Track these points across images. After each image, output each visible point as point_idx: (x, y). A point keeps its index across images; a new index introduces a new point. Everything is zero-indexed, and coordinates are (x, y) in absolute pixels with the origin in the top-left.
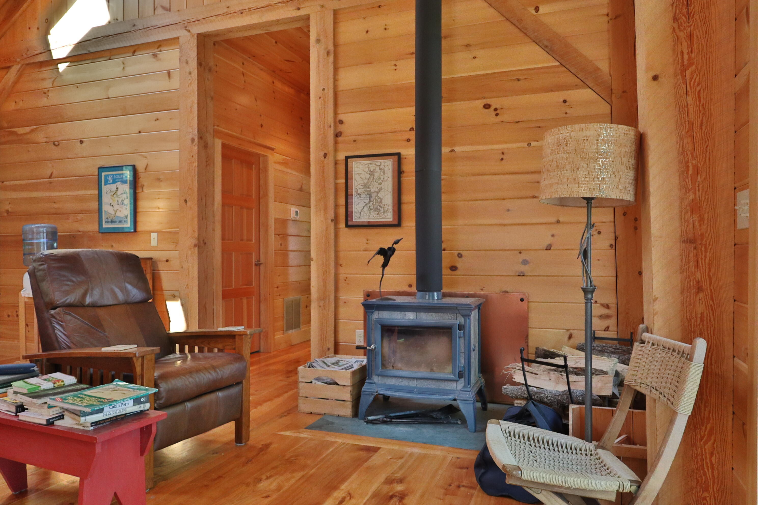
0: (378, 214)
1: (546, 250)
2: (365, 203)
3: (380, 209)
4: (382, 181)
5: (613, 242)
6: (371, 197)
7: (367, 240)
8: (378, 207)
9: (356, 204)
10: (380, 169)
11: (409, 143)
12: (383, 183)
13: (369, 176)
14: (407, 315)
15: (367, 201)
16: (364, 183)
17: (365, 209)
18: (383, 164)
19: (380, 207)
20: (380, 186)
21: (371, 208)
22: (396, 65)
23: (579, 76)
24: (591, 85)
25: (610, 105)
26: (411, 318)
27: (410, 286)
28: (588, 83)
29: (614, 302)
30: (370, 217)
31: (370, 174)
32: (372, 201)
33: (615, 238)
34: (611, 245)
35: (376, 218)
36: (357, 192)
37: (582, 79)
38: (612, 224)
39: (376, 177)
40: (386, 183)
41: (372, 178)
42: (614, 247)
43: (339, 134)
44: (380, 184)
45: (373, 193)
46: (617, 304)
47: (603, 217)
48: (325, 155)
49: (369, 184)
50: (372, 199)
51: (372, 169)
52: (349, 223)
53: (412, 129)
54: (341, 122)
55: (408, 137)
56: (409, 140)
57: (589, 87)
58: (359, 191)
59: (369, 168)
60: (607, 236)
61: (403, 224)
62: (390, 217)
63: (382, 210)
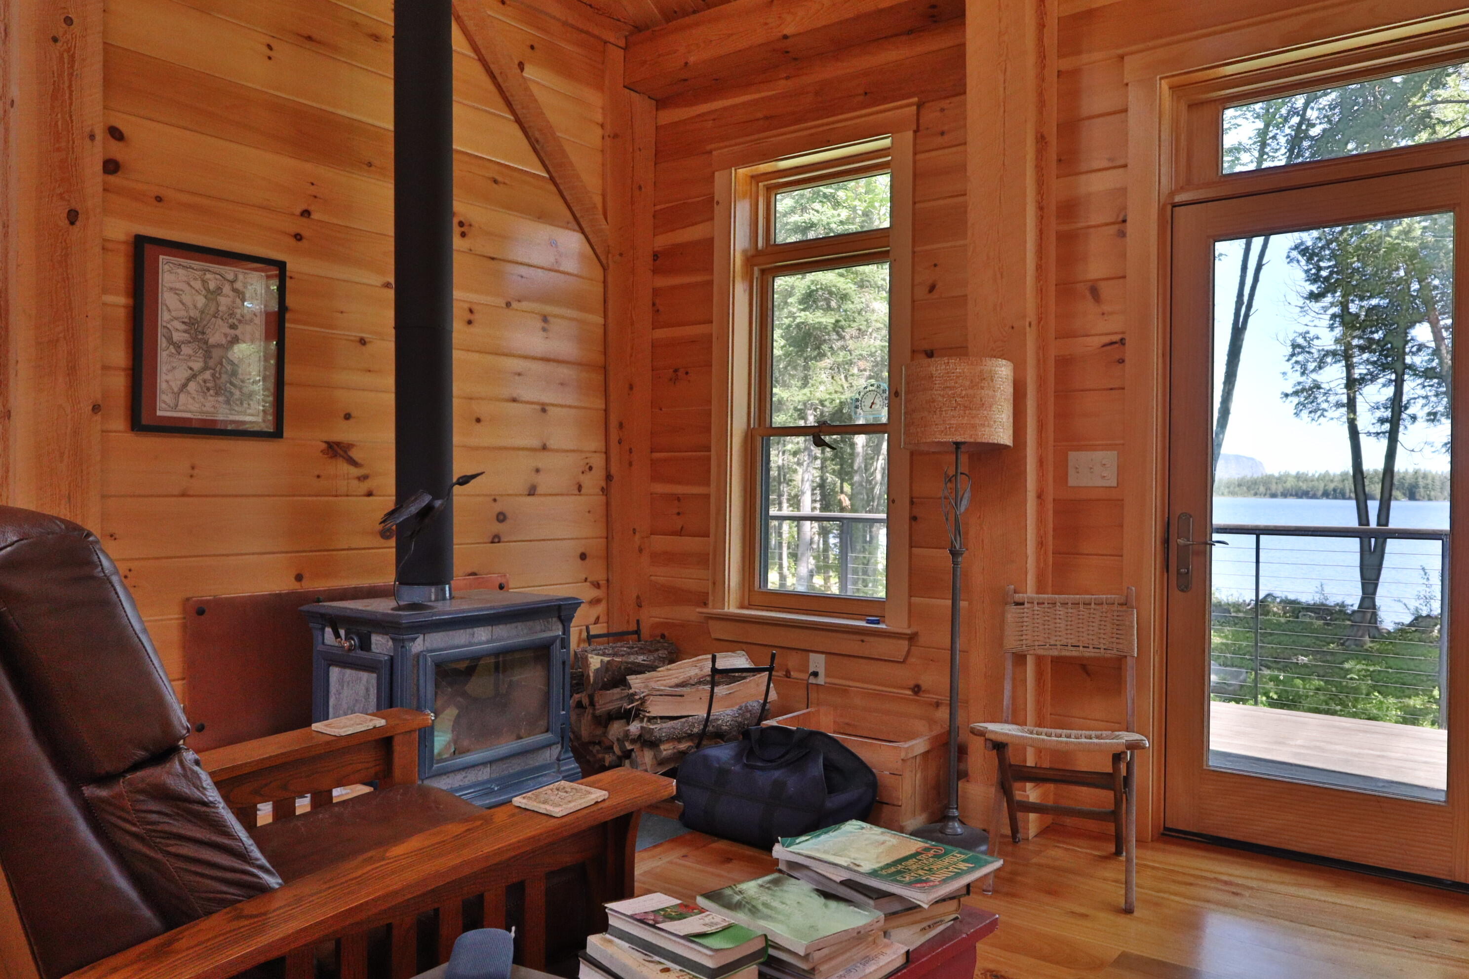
0: (228, 402)
1: (529, 495)
2: (191, 369)
3: (233, 390)
4: (240, 321)
5: (603, 484)
6: (211, 358)
7: (193, 468)
8: (228, 385)
9: (164, 369)
10: (235, 290)
11: (300, 243)
12: (240, 327)
13: (204, 300)
14: (476, 635)
15: (197, 365)
16: (190, 318)
17: (192, 386)
18: (241, 277)
19: (231, 383)
20: (232, 332)
21: (208, 385)
22: (270, 47)
23: (574, 209)
24: (587, 230)
25: (605, 269)
26: (484, 639)
27: (299, 578)
28: (584, 225)
29: (604, 577)
30: (204, 409)
31: (206, 297)
32: (211, 368)
33: (609, 477)
34: (602, 489)
35: (224, 415)
36: (170, 340)
37: (578, 215)
38: (604, 456)
39: (222, 308)
40: (248, 328)
41: (213, 309)
42: (605, 491)
43: (111, 166)
44: (233, 327)
45: (214, 346)
46: (608, 580)
47: (595, 443)
48: (73, 216)
49: (205, 322)
50: (211, 363)
51: (212, 286)
52: (145, 420)
53: (306, 213)
54: (116, 134)
55: (298, 231)
56: (298, 237)
57: (583, 232)
58: (176, 337)
59: (204, 282)
60: (598, 474)
61: (289, 432)
62: (254, 412)
63: (237, 394)
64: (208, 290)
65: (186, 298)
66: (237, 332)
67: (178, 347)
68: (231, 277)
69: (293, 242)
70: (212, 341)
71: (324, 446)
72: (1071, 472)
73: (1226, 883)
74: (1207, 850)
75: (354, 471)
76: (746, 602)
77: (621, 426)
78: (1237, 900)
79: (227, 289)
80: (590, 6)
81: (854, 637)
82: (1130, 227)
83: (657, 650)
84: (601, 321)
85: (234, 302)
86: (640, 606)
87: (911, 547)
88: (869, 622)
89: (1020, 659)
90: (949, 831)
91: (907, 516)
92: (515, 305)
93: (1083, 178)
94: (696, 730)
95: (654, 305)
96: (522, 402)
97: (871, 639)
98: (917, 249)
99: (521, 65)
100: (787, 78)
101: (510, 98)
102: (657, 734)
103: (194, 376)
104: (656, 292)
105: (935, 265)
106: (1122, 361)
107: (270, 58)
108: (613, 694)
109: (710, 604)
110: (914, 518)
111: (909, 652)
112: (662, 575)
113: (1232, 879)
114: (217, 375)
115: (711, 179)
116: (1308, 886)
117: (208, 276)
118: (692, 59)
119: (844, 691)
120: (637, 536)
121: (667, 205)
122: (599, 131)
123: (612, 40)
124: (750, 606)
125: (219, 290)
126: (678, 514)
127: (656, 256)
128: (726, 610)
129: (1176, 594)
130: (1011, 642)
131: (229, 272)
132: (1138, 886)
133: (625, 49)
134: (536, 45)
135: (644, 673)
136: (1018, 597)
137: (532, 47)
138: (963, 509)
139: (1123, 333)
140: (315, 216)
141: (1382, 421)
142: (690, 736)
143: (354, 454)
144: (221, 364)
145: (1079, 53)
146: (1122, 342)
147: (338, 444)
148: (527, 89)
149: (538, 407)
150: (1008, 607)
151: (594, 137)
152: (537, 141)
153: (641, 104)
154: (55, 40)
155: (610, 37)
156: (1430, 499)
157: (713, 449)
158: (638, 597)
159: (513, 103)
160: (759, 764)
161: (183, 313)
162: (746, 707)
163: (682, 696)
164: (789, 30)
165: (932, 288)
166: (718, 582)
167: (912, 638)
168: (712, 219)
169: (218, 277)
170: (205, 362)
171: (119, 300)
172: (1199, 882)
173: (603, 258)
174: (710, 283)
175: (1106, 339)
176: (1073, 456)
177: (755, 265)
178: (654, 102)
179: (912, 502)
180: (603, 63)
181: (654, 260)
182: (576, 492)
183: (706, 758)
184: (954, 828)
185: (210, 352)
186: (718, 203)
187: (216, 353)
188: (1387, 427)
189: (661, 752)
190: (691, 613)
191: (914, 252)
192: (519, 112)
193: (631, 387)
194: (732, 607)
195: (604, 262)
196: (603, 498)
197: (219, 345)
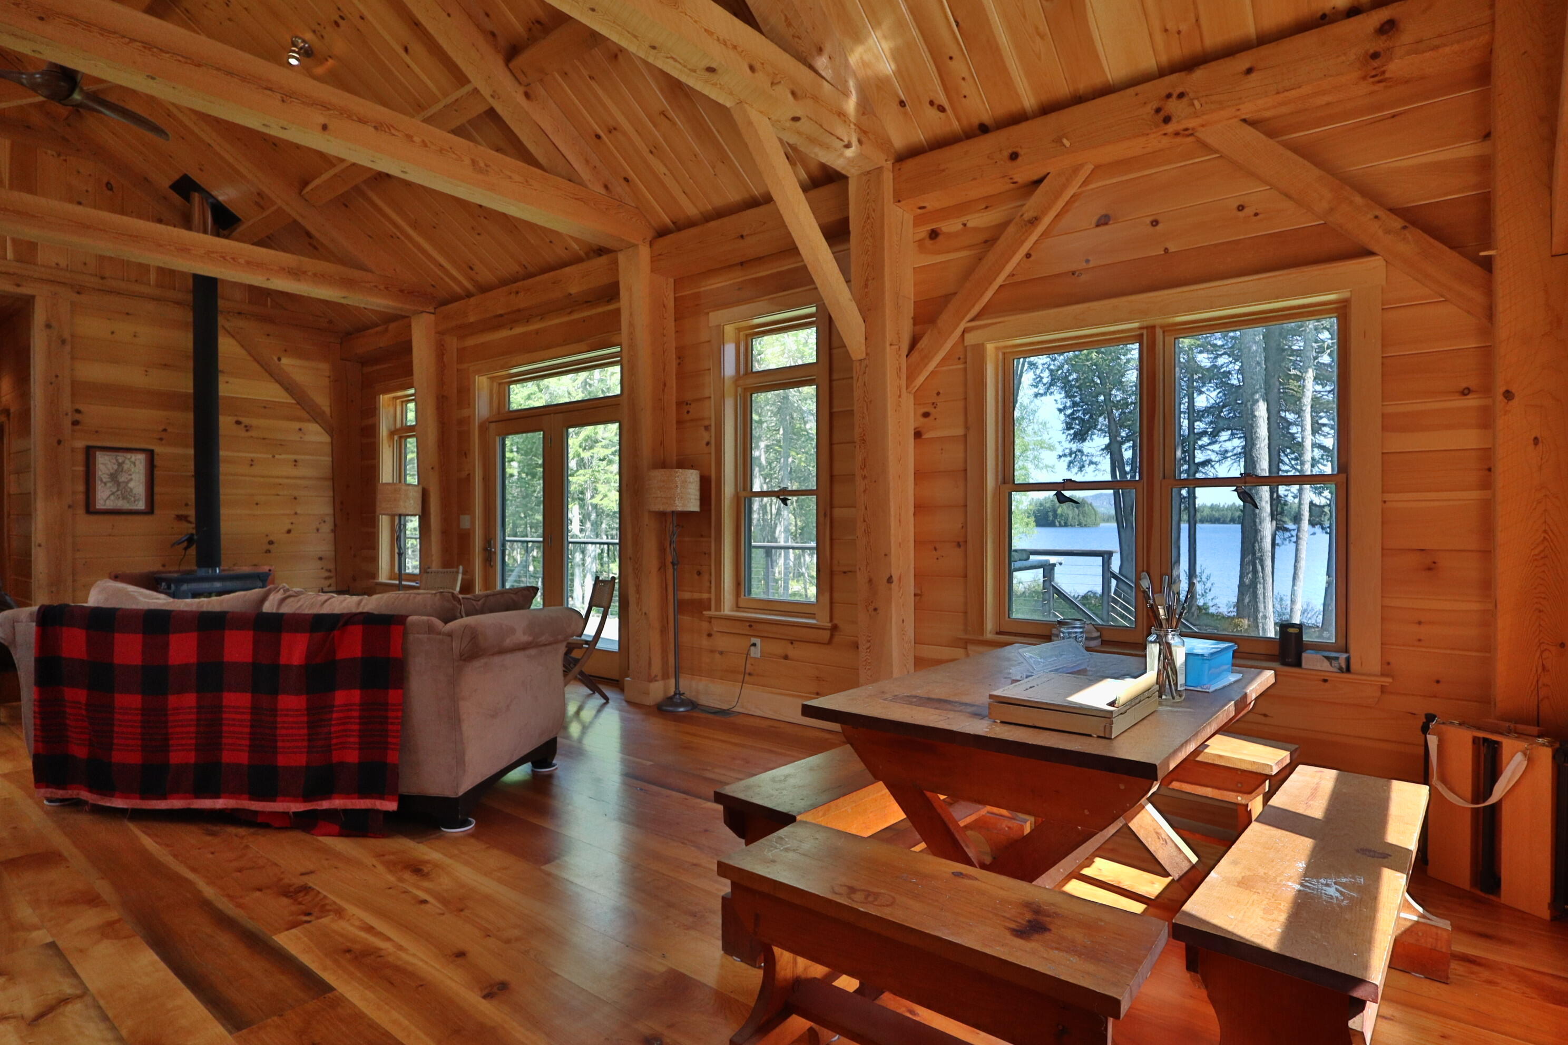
0: (127, 502)
1: (288, 533)
2: (111, 491)
3: (130, 498)
4: (133, 473)
8: (128, 496)
9: (100, 492)
12: (134, 475)
13: (117, 466)
15: (114, 490)
16: (110, 473)
17: (111, 497)
18: (133, 457)
19: (130, 496)
20: (131, 477)
21: (119, 496)
22: (146, 371)
23: (311, 414)
24: (320, 421)
25: (331, 435)
27: (164, 566)
28: (318, 420)
30: (118, 505)
33: (336, 525)
34: (332, 530)
35: (125, 506)
36: (102, 481)
37: (314, 417)
38: (332, 516)
39: (125, 469)
41: (121, 469)
42: (334, 531)
43: (75, 423)
44: (130, 475)
45: (122, 482)
46: (335, 568)
47: (329, 510)
48: (59, 442)
49: (117, 474)
52: (91, 509)
53: (165, 430)
54: (78, 411)
55: (161, 437)
56: (160, 439)
57: (317, 422)
58: (104, 480)
59: (117, 460)
60: (330, 523)
61: (156, 511)
62: (141, 505)
63: (133, 499)
65: (109, 466)
66: (133, 477)
67: (105, 484)
68: (130, 457)
69: (158, 441)
70: (120, 481)
71: (174, 516)
75: (190, 525)
76: (390, 577)
79: (127, 461)
80: (319, 329)
84: (330, 458)
85: (130, 466)
92: (277, 457)
95: (361, 450)
99: (279, 359)
101: (272, 373)
103: (113, 494)
104: (362, 445)
107: (146, 375)
109: (376, 578)
114: (123, 493)
115: (375, 398)
117: (119, 457)
120: (351, 549)
121: (365, 408)
122: (327, 380)
125: (123, 462)
127: (362, 429)
131: (128, 455)
133: (340, 344)
134: (288, 349)
137: (286, 351)
140: (169, 430)
143: (189, 519)
144: (125, 489)
147: (182, 515)
148: (282, 368)
149: (291, 497)
151: (324, 383)
152: (289, 389)
153: (350, 366)
154: (51, 383)
155: (332, 340)
159: (273, 375)
161: (107, 472)
168: (376, 415)
169: (123, 457)
170: (118, 489)
171: (80, 469)
174: (376, 442)
177: (395, 434)
178: (360, 364)
180: (329, 351)
181: (360, 431)
182: (316, 532)
185: (120, 485)
187: (122, 485)
192: (277, 378)
193: (348, 486)
195: (331, 433)
196: (333, 534)
197: (124, 482)
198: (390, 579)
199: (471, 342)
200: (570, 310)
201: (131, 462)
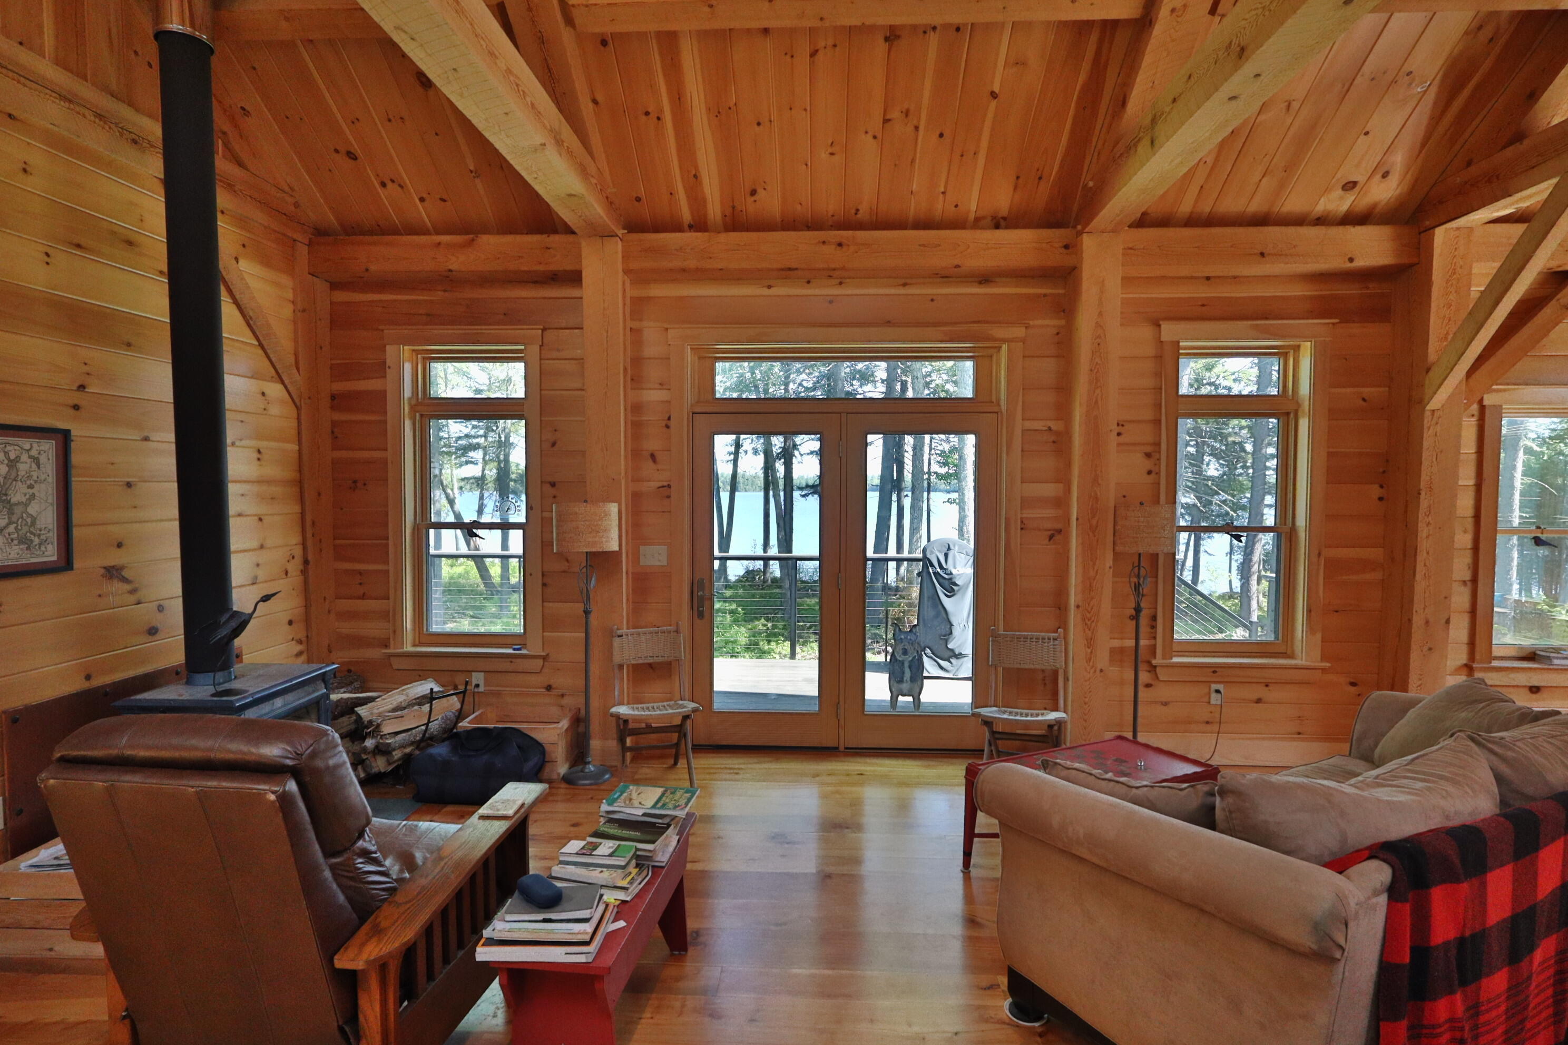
0: (28, 549)
1: (252, 584)
3: (32, 537)
4: (36, 482)
5: (303, 568)
6: (14, 514)
8: (28, 534)
11: (78, 413)
12: (37, 486)
13: (6, 468)
15: (3, 522)
18: (35, 445)
19: (32, 533)
20: (31, 491)
21: (12, 536)
22: (47, 255)
23: (277, 367)
24: (286, 382)
25: (298, 409)
26: (280, 705)
27: (88, 678)
28: (284, 378)
29: (305, 635)
30: (10, 556)
31: (7, 465)
32: (14, 523)
33: (306, 562)
34: (302, 571)
35: (26, 559)
37: (280, 372)
38: (302, 546)
39: (21, 473)
40: (43, 486)
41: (13, 475)
42: (304, 572)
44: (31, 487)
45: (16, 504)
46: (307, 637)
47: (295, 539)
49: (7, 486)
50: (14, 518)
51: (12, 456)
53: (82, 387)
55: (76, 402)
56: (76, 407)
57: (283, 383)
59: (6, 453)
60: (298, 560)
61: (76, 565)
62: (50, 554)
63: (36, 541)
64: (9, 460)
66: (34, 491)
68: (27, 446)
69: (72, 412)
70: (14, 500)
71: (103, 571)
72: (642, 558)
73: (731, 769)
74: (714, 753)
75: (127, 587)
76: (417, 642)
77: (313, 523)
78: (737, 777)
79: (24, 457)
80: (285, 214)
81: (507, 660)
82: (672, 423)
83: (352, 683)
84: (297, 448)
85: (31, 467)
86: (330, 652)
87: (543, 602)
88: (514, 649)
89: (621, 667)
90: (587, 770)
91: (540, 582)
92: (237, 443)
93: (645, 391)
94: (418, 738)
95: (333, 432)
96: (247, 516)
97: (518, 660)
98: (543, 419)
99: (236, 259)
100: (445, 291)
101: (231, 287)
102: (393, 746)
103: (1, 532)
104: (334, 424)
105: (555, 430)
106: (669, 497)
107: (48, 263)
108: (343, 722)
109: (392, 646)
110: (544, 585)
111: (543, 666)
112: (346, 628)
113: (733, 766)
114: (19, 527)
115: (383, 349)
116: (765, 762)
117: (9, 448)
118: (373, 268)
119: (498, 694)
120: (327, 601)
121: (342, 361)
122: (291, 307)
123: (300, 239)
124: (421, 644)
125: (18, 459)
126: (360, 584)
127: (333, 397)
128: (405, 649)
129: (697, 621)
130: (617, 659)
131: (26, 443)
132: (697, 780)
133: (308, 245)
134: (246, 244)
135: (366, 704)
136: (619, 632)
137: (244, 246)
138: (592, 586)
139: (670, 481)
140: (88, 389)
141: (730, 454)
142: (412, 743)
143: (125, 573)
144: (22, 517)
145: (641, 320)
146: (669, 486)
147: (113, 567)
148: (242, 279)
149: (256, 518)
150: (614, 639)
151: (287, 311)
152: (251, 318)
153: (320, 286)
155: (298, 236)
156: (746, 491)
157: (390, 538)
158: (329, 646)
159: (233, 290)
160: (472, 753)
162: (446, 716)
163: (402, 717)
164: (454, 267)
165: (554, 444)
166: (397, 630)
167: (545, 658)
168: (385, 377)
169: (16, 448)
170: (9, 518)
172: (717, 771)
173: (297, 400)
174: (385, 422)
175: (660, 484)
176: (642, 548)
177: (418, 412)
178: (329, 284)
179: (543, 575)
180: (293, 256)
181: (332, 400)
182: (284, 576)
183: (431, 756)
184: (589, 768)
185: (13, 510)
186: (389, 367)
187: (18, 510)
188: (732, 457)
189: (393, 757)
190: (374, 653)
191: (541, 421)
192: (238, 297)
193: (319, 494)
194: (409, 648)
195: (298, 404)
196: (302, 578)
197: (19, 503)
198: (414, 645)
199: (657, 291)
200: (903, 281)
201: (30, 457)
